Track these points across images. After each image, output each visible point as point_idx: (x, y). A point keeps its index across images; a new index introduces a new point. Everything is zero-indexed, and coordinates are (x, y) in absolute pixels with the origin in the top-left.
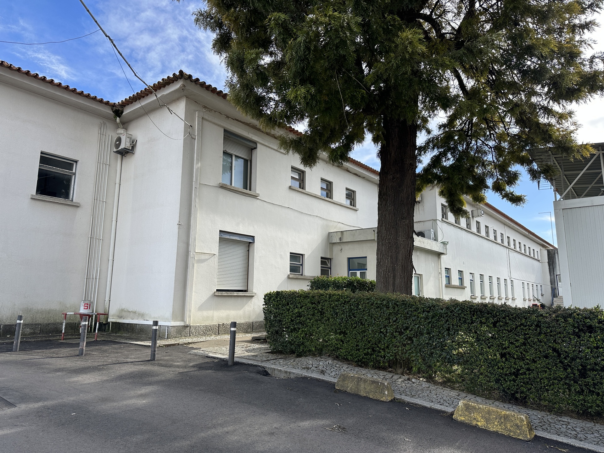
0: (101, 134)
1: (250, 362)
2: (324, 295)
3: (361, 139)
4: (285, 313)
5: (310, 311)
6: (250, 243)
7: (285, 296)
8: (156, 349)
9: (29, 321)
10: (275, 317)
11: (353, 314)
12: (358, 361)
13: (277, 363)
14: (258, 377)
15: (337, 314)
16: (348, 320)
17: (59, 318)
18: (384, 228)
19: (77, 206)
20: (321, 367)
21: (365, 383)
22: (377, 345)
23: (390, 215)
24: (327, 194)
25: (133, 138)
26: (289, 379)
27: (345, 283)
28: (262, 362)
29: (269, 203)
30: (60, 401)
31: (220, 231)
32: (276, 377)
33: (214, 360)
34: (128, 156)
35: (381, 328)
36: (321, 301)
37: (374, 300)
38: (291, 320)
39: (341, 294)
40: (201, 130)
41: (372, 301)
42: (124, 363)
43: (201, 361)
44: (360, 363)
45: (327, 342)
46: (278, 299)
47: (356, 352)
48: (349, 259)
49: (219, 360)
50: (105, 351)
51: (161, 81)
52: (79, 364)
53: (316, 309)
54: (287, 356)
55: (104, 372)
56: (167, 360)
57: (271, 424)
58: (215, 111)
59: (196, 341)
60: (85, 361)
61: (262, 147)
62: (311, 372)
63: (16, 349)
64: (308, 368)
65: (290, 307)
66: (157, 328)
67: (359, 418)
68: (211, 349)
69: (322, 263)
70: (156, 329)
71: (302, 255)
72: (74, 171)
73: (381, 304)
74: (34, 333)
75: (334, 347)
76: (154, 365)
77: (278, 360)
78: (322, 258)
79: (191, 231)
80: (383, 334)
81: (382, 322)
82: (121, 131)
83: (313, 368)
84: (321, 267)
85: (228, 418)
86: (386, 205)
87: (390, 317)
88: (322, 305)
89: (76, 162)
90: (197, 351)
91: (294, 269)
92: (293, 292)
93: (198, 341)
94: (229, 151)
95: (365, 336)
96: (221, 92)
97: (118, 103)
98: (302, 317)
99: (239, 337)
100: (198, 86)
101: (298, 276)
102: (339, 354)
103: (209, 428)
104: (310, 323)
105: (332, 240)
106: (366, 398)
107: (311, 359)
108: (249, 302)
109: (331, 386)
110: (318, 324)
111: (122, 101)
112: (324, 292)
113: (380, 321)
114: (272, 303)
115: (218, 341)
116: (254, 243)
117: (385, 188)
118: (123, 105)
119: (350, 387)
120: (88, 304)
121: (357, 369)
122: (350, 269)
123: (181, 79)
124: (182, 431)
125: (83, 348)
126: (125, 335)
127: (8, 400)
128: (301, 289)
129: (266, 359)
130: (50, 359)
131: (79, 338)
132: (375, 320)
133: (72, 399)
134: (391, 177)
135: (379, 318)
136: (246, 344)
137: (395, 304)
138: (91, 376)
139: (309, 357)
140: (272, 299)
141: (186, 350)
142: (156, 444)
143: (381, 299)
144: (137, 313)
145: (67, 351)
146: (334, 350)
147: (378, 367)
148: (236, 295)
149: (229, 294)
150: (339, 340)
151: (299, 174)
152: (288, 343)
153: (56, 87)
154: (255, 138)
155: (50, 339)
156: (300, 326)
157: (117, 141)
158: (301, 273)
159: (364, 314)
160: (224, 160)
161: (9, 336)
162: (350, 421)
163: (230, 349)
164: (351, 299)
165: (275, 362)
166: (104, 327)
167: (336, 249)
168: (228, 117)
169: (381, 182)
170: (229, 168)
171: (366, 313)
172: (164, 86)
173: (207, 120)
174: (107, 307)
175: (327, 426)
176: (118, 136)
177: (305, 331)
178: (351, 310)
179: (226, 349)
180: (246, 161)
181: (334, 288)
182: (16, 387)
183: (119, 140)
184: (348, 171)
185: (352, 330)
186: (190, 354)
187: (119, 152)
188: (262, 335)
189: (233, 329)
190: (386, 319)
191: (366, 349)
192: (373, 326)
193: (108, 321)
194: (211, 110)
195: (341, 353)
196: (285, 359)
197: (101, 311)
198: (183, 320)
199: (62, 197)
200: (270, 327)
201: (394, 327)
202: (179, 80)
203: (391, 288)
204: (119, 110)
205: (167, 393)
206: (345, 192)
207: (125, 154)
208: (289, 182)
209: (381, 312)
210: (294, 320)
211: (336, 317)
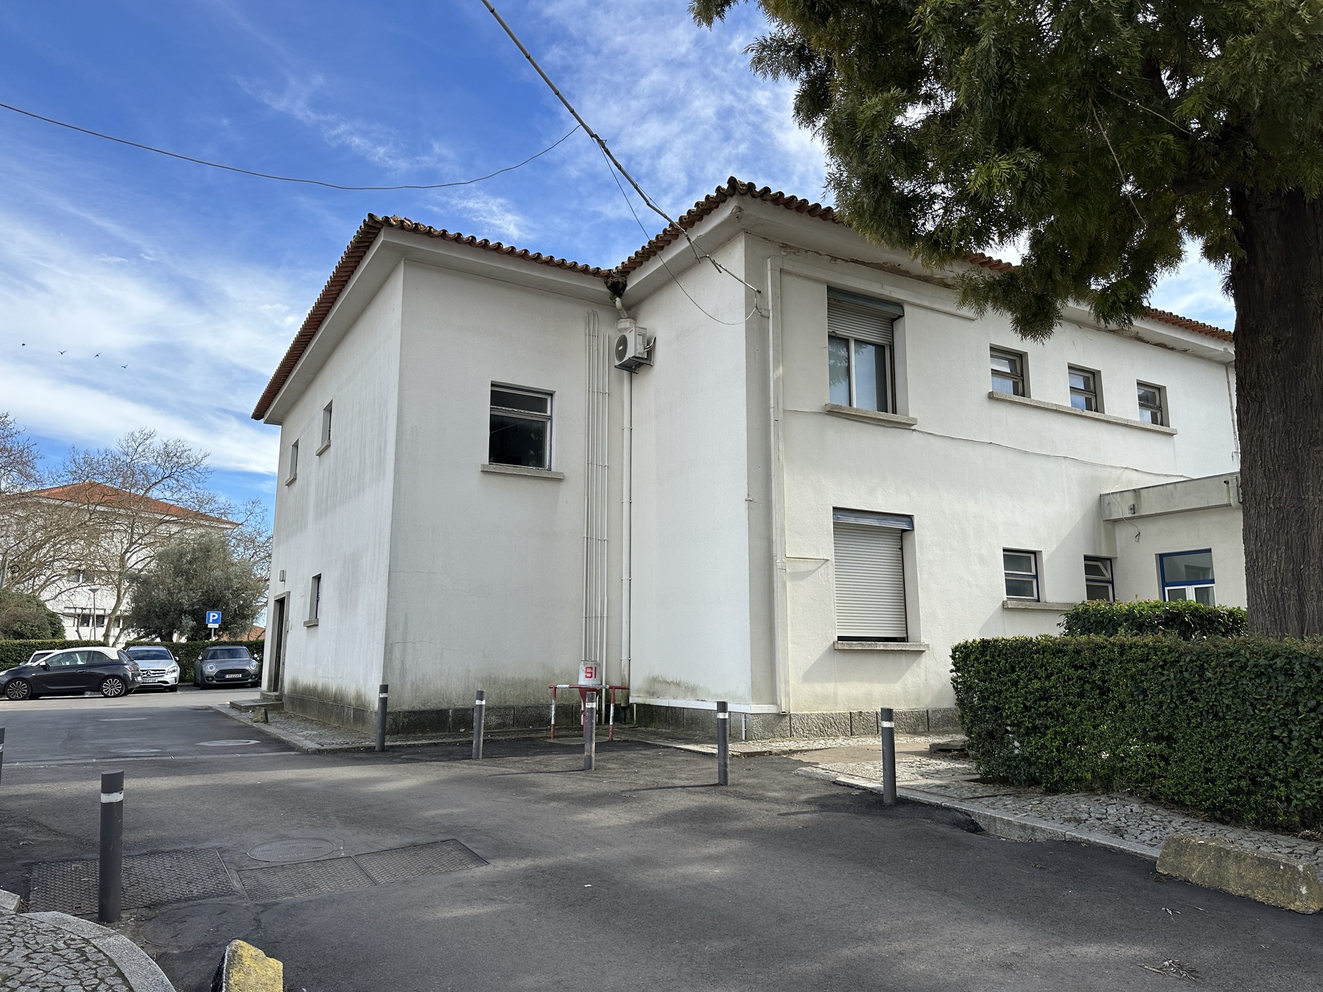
0: (589, 336)
1: (934, 800)
2: (1105, 647)
3: (1172, 256)
4: (1007, 690)
5: (1073, 685)
6: (904, 531)
7: (1004, 652)
8: (728, 762)
9: (494, 701)
10: (983, 699)
11: (1191, 693)
12: (1214, 809)
13: (999, 804)
14: (957, 834)
15: (1144, 692)
16: (1177, 707)
17: (544, 696)
18: (1260, 471)
19: (558, 479)
20: (1111, 820)
21: (1239, 862)
22: (1264, 769)
23: (1275, 436)
24: (1088, 402)
25: (648, 334)
26: (1032, 843)
27: (1157, 616)
28: (962, 800)
29: (941, 436)
30: (562, 858)
31: (835, 509)
32: (999, 837)
33: (850, 790)
34: (642, 371)
35: (1275, 728)
36: (1099, 661)
37: (1248, 656)
38: (1025, 706)
39: (1151, 644)
40: (780, 296)
41: (1243, 660)
42: (669, 788)
43: (822, 792)
44: (1218, 814)
45: (1123, 760)
46: (988, 658)
47: (1205, 786)
48: (1161, 557)
49: (861, 791)
50: (629, 763)
51: (693, 208)
52: (587, 787)
53: (1088, 682)
54: (1021, 790)
55: (634, 805)
56: (752, 786)
57: (1002, 943)
58: (806, 252)
59: (806, 748)
60: (598, 782)
61: (917, 310)
62: (1086, 829)
63: (478, 755)
64: (1079, 821)
65: (1018, 676)
66: (727, 717)
67: (1233, 949)
68: (840, 766)
69: (1089, 569)
70: (725, 719)
71: (1034, 553)
72: (549, 413)
73: (1270, 666)
74: (503, 725)
75: (1143, 772)
76: (726, 794)
77: (1000, 799)
78: (1087, 558)
79: (774, 513)
80: (1281, 741)
81: (1276, 711)
82: (625, 323)
83: (1091, 821)
84: (1087, 580)
85: (900, 922)
86: (1260, 412)
87: (1299, 699)
88: (1103, 672)
89: (551, 394)
90: (812, 768)
91: (1015, 587)
92: (1022, 642)
93: (811, 748)
94: (841, 332)
95: (1227, 746)
96: (817, 206)
97: (617, 268)
98: (1051, 699)
99: (902, 742)
100: (769, 203)
101: (1028, 603)
102: (1158, 789)
103: (859, 939)
104: (1073, 713)
105: (1110, 512)
106: (1246, 901)
107: (1083, 799)
108: (915, 664)
109: (1146, 866)
110: (1094, 718)
111: (623, 263)
112: (1107, 641)
113: (1270, 710)
114: (973, 666)
115: (852, 749)
116: (913, 530)
117: (1255, 368)
118: (625, 272)
119: (1198, 870)
120: (592, 668)
121: (1210, 828)
122: (1167, 581)
123: (732, 195)
124: (801, 939)
125: (591, 756)
126: (664, 730)
127: (475, 851)
128: (1043, 634)
129: (970, 796)
130: (536, 775)
131: (582, 736)
132: (1254, 708)
133: (582, 856)
134: (1270, 339)
135: (1265, 701)
136: (918, 759)
137: (1310, 665)
138: (611, 812)
139: (1079, 794)
140: (972, 657)
141: (789, 767)
142: (752, 963)
143: (1268, 653)
144: (682, 684)
145: (563, 761)
146: (1142, 780)
147: (1269, 823)
148: (882, 648)
149: (867, 646)
150: (1155, 756)
151: (1010, 361)
152: (1020, 761)
153: (507, 256)
154: (897, 294)
155: (533, 735)
156: (1049, 721)
157: (619, 344)
158: (1036, 597)
159: (1221, 693)
160: (831, 354)
161: (462, 730)
162: (1206, 955)
163: (884, 769)
164: (1182, 654)
165: (993, 804)
166: (624, 712)
167: (1124, 535)
168: (834, 259)
169: (1241, 355)
170: (844, 371)
171: (1227, 689)
172: (700, 219)
173: (790, 273)
174: (626, 673)
175: (1147, 961)
176: (620, 335)
177: (1063, 733)
178: (1183, 683)
179: (875, 768)
180: (880, 349)
181: (1131, 630)
182: (485, 827)
183: (623, 341)
184: (1139, 339)
185: (1189, 731)
186: (797, 775)
187: (623, 367)
188: (953, 741)
189: (886, 724)
190: (1286, 705)
191: (1232, 778)
192: (1248, 721)
193: (630, 702)
194: (799, 250)
195: (1164, 786)
196: (1017, 797)
197: (617, 683)
198: (774, 702)
199: (530, 464)
200: (972, 722)
201: (1313, 724)
202: (729, 199)
203: (1294, 624)
204: (618, 282)
205: (761, 856)
206: (1135, 393)
207: (635, 369)
208: (988, 384)
209: (1271, 688)
210: (1031, 707)
211: (1143, 700)
